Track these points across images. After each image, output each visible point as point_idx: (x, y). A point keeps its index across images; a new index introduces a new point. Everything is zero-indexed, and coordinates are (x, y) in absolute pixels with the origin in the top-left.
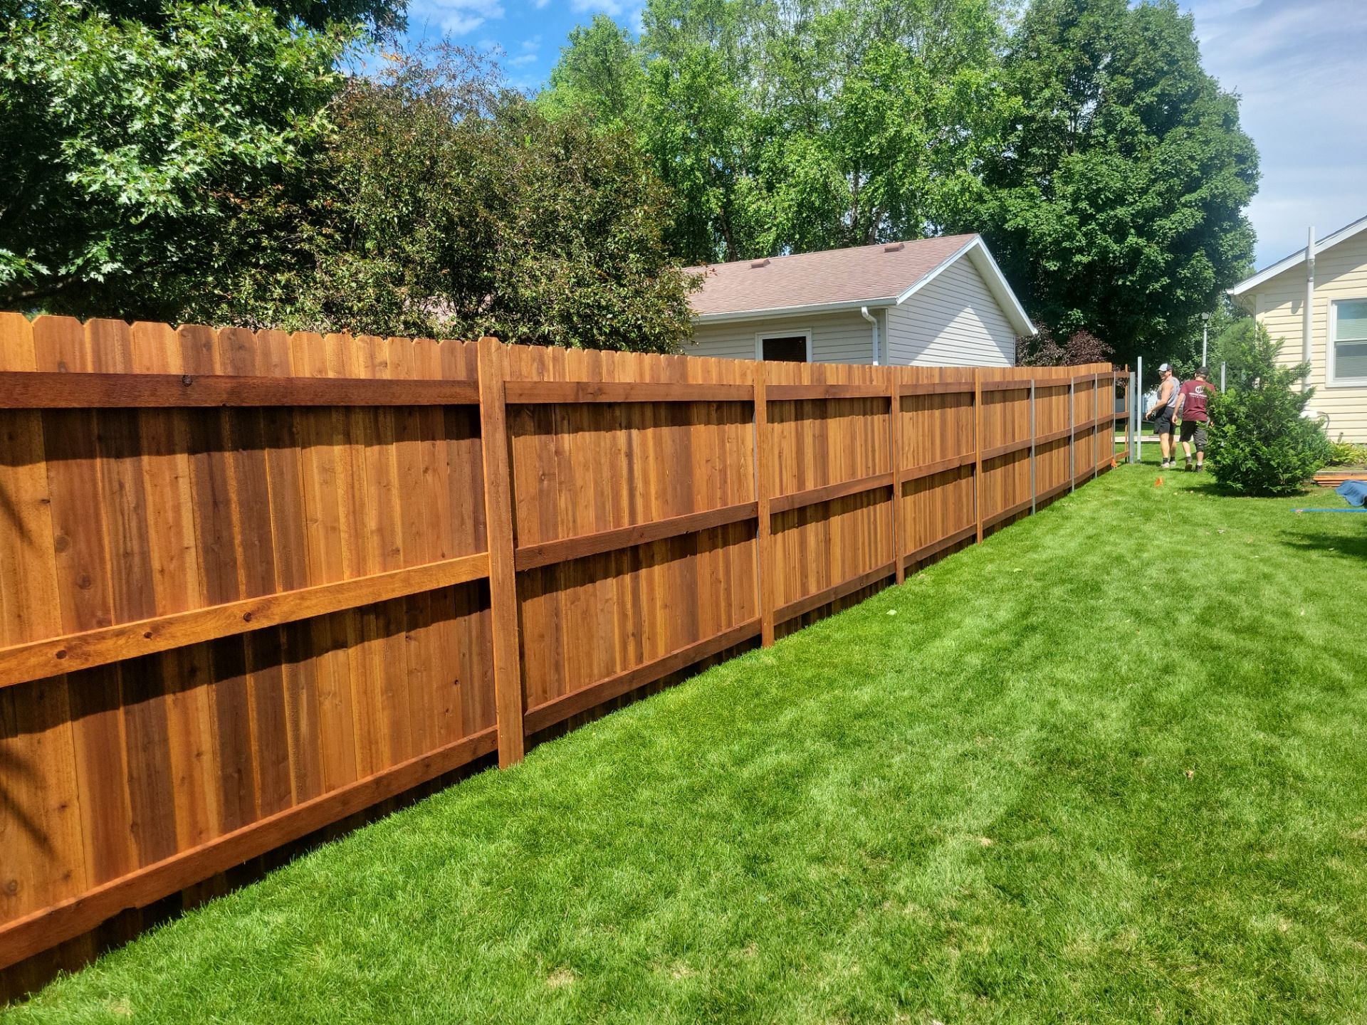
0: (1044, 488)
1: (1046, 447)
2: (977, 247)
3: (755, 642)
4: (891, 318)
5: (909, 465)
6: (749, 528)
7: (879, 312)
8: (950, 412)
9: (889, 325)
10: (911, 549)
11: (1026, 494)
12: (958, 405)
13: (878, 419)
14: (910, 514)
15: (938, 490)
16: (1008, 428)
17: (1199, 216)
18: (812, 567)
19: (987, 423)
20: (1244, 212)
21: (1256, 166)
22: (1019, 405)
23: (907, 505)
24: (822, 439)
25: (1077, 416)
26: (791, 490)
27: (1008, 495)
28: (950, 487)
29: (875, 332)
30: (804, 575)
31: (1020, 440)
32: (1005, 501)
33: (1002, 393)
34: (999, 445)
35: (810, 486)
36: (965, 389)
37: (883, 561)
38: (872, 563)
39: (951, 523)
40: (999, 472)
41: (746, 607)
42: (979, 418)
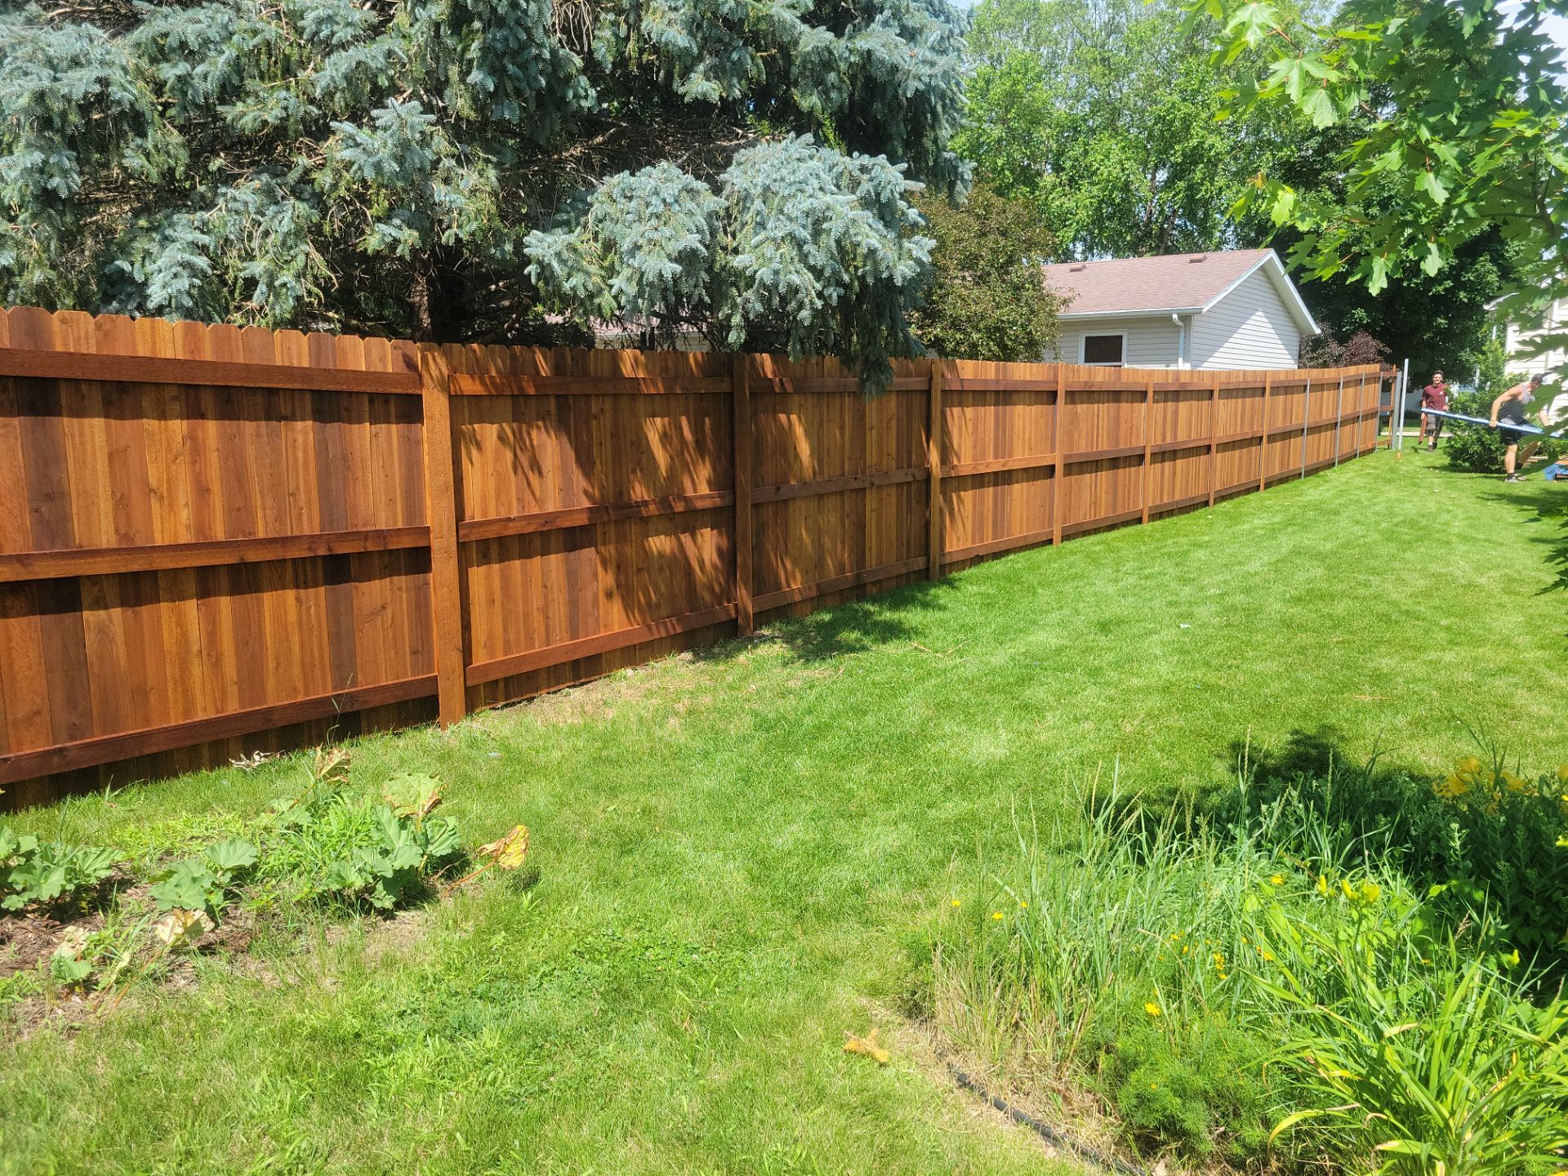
0: (1313, 461)
1: (1316, 429)
2: (1271, 260)
3: (1139, 521)
4: (1196, 322)
5: (1221, 434)
6: (1140, 458)
7: (1186, 318)
8: (1248, 401)
9: (1194, 328)
10: (1218, 488)
11: (1298, 463)
12: (1254, 396)
13: (1205, 403)
14: (1219, 465)
15: (1237, 452)
16: (1288, 412)
18: (1166, 487)
19: (1273, 409)
22: (1297, 397)
23: (1218, 458)
24: (1176, 413)
25: (1344, 408)
26: (1159, 442)
27: (1284, 460)
28: (1245, 451)
29: (1182, 334)
30: (1162, 492)
31: (1295, 423)
32: (1282, 465)
33: (1286, 388)
34: (1280, 425)
35: (1168, 441)
36: (1260, 385)
37: (1202, 492)
38: (1197, 491)
39: (1243, 476)
40: (1279, 444)
41: (1136, 502)
42: (1267, 406)
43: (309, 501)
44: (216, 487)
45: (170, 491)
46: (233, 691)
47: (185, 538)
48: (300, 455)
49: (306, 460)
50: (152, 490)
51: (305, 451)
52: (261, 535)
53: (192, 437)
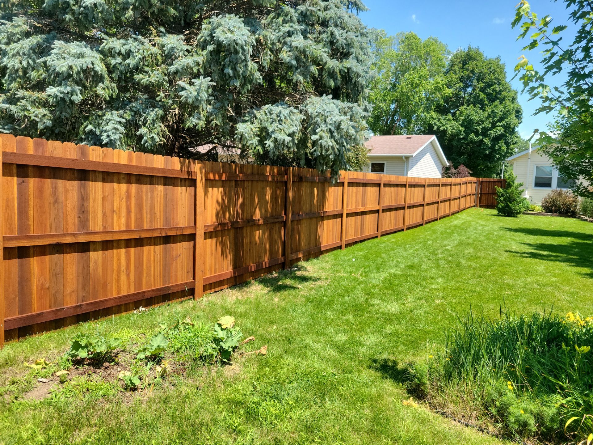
0: (453, 210)
2: (434, 139)
3: (403, 230)
4: (410, 160)
5: (427, 200)
6: (404, 208)
7: (407, 158)
9: (410, 162)
10: (426, 219)
11: (448, 211)
13: (423, 189)
17: (502, 130)
18: (411, 218)
20: (517, 129)
21: (522, 114)
26: (409, 202)
29: (406, 164)
32: (444, 211)
33: (445, 185)
35: (412, 202)
36: (438, 184)
39: (433, 215)
40: (443, 204)
43: (160, 216)
44: (133, 210)
45: (119, 211)
46: (132, 285)
47: (123, 228)
48: (159, 199)
49: (160, 201)
50: (114, 211)
51: (160, 198)
52: (145, 228)
53: (128, 192)
